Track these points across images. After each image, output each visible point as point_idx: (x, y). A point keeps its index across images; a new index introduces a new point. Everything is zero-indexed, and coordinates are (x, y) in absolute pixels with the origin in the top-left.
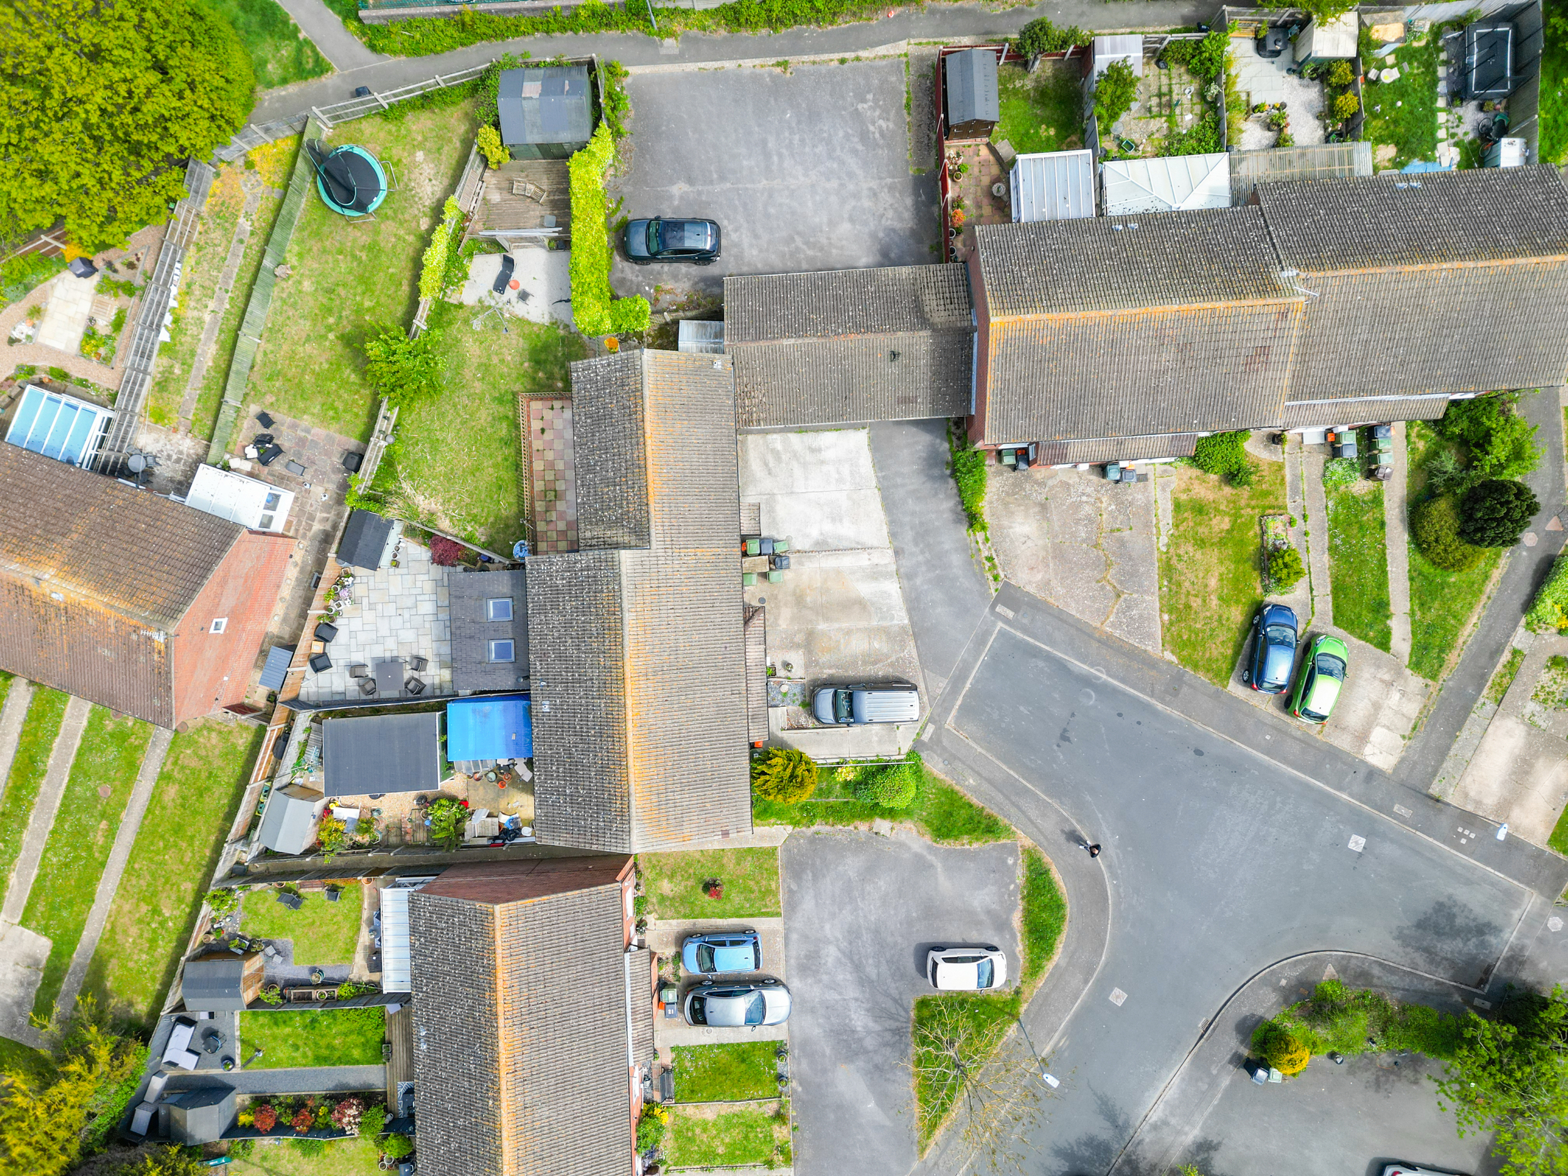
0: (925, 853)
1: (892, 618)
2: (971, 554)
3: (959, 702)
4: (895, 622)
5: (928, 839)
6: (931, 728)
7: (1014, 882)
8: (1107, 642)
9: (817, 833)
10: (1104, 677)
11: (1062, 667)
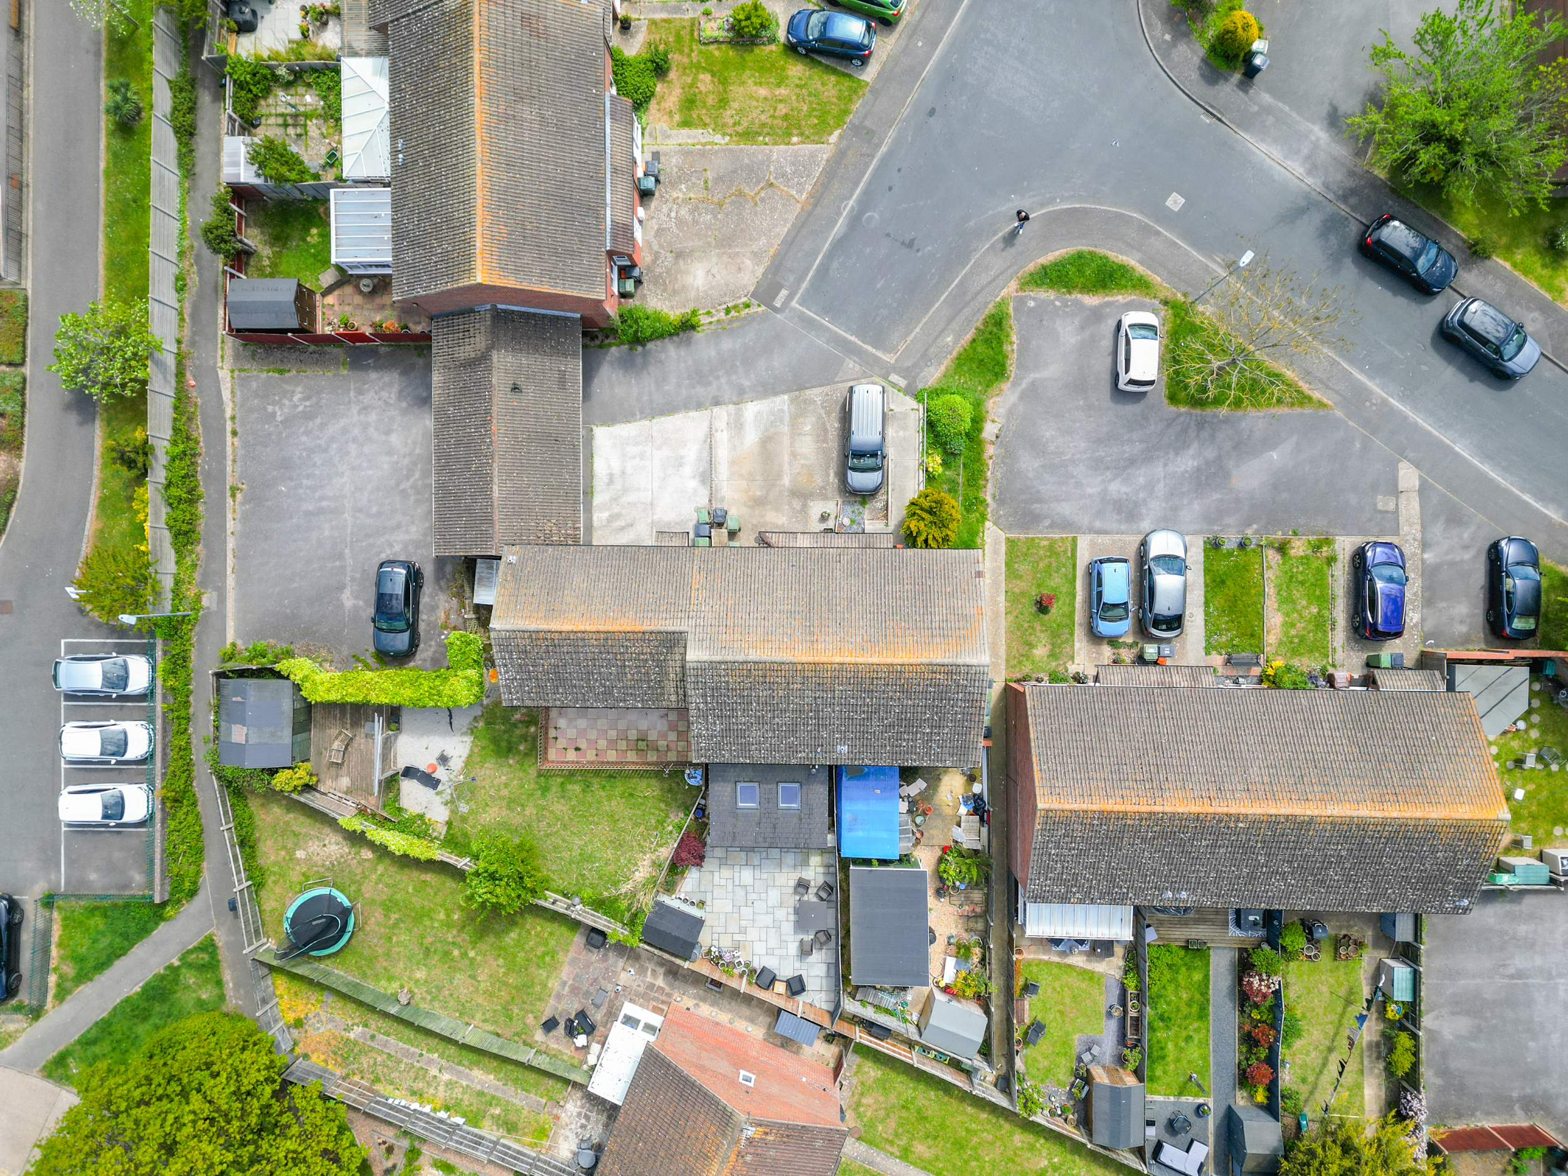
0: (1019, 389)
1: (782, 411)
2: (722, 329)
3: (869, 348)
4: (786, 408)
5: (1006, 386)
6: (894, 378)
7: (1053, 302)
8: (817, 198)
9: (994, 497)
10: (851, 202)
11: (840, 244)
